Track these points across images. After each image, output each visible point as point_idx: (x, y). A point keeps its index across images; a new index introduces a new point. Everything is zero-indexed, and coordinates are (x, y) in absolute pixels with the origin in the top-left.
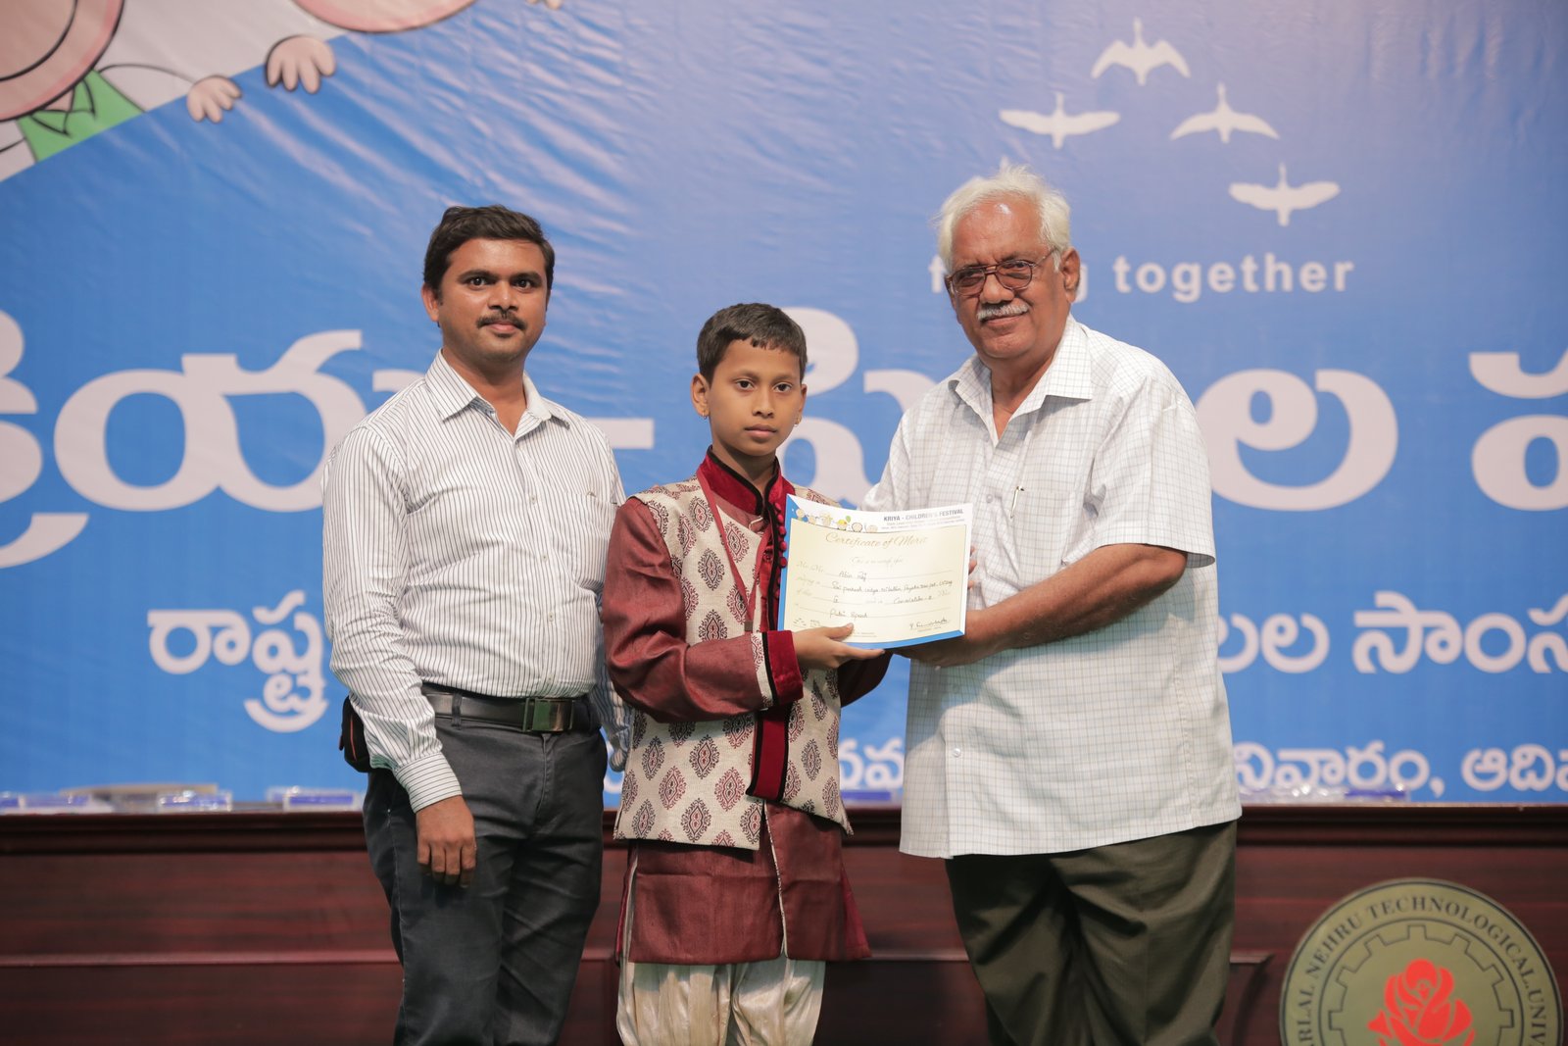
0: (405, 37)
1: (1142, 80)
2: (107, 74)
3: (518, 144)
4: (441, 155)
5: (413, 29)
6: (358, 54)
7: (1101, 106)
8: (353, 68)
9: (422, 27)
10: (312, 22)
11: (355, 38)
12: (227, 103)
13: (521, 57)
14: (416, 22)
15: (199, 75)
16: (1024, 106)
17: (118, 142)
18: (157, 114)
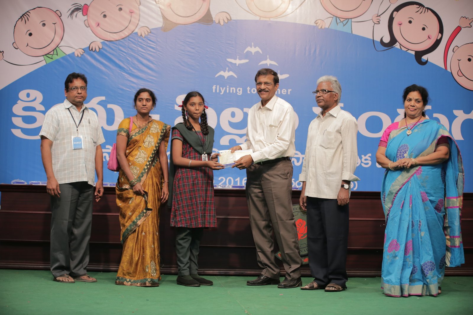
0: (115, 42)
1: (253, 54)
2: (60, 48)
3: (136, 62)
4: (121, 64)
5: (117, 40)
6: (106, 45)
7: (245, 58)
8: (105, 47)
9: (119, 40)
10: (98, 39)
11: (106, 42)
12: (82, 54)
13: (137, 46)
14: (118, 39)
15: (77, 48)
16: (231, 58)
17: (61, 60)
18: (69, 55)
